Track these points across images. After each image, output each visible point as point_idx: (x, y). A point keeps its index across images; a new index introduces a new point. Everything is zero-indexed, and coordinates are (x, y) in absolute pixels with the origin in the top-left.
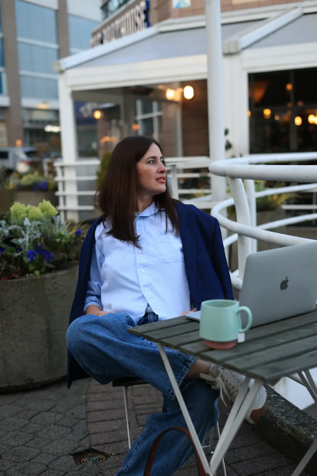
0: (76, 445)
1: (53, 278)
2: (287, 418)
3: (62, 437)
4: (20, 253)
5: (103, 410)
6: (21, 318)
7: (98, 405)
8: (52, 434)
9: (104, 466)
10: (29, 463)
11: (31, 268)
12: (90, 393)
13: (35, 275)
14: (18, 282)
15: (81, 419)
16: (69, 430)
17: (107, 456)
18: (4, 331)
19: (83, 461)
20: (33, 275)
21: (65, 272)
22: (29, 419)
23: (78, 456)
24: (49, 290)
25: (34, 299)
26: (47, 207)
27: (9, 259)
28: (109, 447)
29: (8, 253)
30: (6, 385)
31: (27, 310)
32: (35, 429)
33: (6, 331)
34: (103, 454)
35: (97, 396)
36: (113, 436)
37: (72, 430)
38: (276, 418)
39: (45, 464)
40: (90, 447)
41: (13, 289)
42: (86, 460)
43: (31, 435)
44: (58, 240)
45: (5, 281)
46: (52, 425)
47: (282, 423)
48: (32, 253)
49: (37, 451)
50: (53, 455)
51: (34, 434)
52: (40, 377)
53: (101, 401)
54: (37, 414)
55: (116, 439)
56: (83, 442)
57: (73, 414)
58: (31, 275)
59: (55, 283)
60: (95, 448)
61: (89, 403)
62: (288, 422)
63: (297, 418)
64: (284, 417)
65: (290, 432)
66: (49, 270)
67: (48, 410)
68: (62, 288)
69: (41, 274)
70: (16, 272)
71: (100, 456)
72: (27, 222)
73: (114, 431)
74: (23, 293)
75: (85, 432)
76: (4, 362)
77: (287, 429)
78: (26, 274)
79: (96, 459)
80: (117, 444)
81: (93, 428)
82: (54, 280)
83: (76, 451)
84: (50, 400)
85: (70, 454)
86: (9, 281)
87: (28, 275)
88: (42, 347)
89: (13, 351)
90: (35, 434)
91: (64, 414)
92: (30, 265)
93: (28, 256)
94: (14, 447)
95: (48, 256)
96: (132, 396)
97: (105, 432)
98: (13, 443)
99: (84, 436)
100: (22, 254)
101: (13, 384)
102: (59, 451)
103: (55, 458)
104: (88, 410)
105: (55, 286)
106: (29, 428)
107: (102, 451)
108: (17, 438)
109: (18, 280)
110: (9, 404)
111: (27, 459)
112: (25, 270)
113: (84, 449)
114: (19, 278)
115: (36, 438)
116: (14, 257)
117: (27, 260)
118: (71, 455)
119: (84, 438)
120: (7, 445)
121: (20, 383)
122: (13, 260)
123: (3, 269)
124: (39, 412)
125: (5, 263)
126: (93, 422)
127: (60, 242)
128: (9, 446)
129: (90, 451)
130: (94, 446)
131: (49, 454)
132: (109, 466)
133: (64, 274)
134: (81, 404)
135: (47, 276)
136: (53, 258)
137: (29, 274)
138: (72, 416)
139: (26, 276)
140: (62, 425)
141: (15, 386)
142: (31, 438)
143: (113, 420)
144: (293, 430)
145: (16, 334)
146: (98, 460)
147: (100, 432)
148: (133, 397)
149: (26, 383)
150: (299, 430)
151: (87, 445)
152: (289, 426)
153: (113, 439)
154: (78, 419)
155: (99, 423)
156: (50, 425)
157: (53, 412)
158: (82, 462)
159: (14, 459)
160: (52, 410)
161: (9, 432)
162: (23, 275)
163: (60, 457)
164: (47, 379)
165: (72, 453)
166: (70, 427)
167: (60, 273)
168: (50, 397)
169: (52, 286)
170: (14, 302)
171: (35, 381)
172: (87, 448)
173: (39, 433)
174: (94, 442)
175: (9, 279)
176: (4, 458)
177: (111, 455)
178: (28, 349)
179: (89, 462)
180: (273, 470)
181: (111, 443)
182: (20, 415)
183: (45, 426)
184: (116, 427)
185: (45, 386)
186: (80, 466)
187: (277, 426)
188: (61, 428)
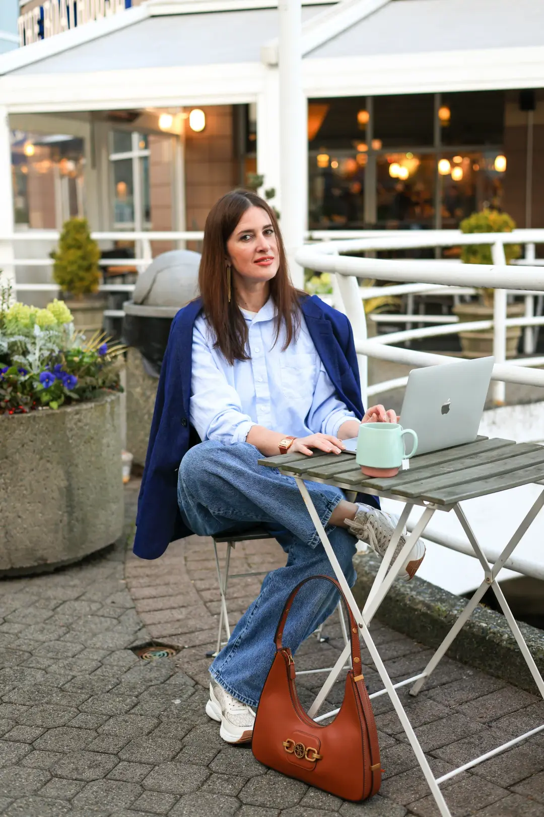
0: (132, 638)
1: (77, 413)
2: (419, 593)
3: (107, 629)
4: (27, 377)
5: (155, 597)
6: (33, 470)
7: (147, 592)
8: (93, 626)
9: (179, 660)
10: (74, 659)
11: (45, 398)
12: (128, 577)
13: (51, 408)
14: (29, 417)
15: (127, 609)
16: (115, 622)
17: (178, 650)
18: (7, 488)
19: (146, 657)
20: (48, 408)
21: (92, 405)
22: (53, 610)
23: (139, 650)
24: (71, 430)
25: (50, 443)
26: (61, 310)
27: (14, 384)
28: (178, 639)
29: (11, 376)
30: (8, 567)
31: (41, 458)
32: (66, 621)
33: (10, 488)
34: (171, 647)
35: (141, 581)
36: (180, 627)
37: (120, 622)
38: (403, 594)
39: (97, 660)
40: (151, 639)
41: (22, 428)
42: (150, 655)
43: (64, 628)
44: (76, 359)
45: (10, 416)
46: (89, 616)
47: (412, 599)
48: (48, 377)
49: (79, 647)
50: (103, 649)
51: (67, 627)
52: (57, 554)
53: (149, 586)
54: (61, 604)
55: (185, 630)
56: (139, 634)
57: (113, 602)
58: (44, 408)
59: (80, 421)
60: (160, 640)
61: (133, 590)
62: (421, 598)
63: (431, 593)
64: (414, 593)
65: (424, 609)
66: (68, 401)
67: (77, 599)
68: (87, 427)
69: (60, 406)
70: (26, 404)
71: (168, 650)
72: (37, 331)
73: (178, 620)
74: (36, 435)
75: (138, 624)
76: (7, 533)
77: (420, 606)
78: (38, 406)
79: (164, 655)
80: (188, 635)
81: (148, 618)
82: (77, 417)
83: (134, 644)
84: (74, 586)
85: (126, 648)
86: (16, 416)
87: (40, 408)
88: (60, 513)
89: (19, 517)
90: (69, 628)
91: (101, 603)
92: (44, 394)
93: (42, 381)
94: (44, 642)
95: (69, 381)
96: (192, 580)
97: (167, 622)
98: (41, 637)
99: (139, 627)
100: (31, 377)
101: (18, 565)
102: (111, 645)
103: (108, 653)
104: (134, 597)
105: (80, 424)
106: (56, 620)
107: (170, 643)
108: (45, 631)
109: (29, 415)
110: (16, 593)
111: (70, 654)
112: (36, 402)
113: (144, 642)
114: (30, 412)
115: (72, 632)
116: (19, 382)
117: (38, 386)
118: (129, 649)
119: (140, 630)
120: (33, 640)
121: (27, 564)
122: (19, 386)
123: (8, 398)
124: (64, 602)
125: (10, 390)
126: (147, 612)
127: (81, 361)
128: (37, 641)
129: (152, 645)
130: (157, 638)
131: (98, 648)
132: (186, 660)
133: (92, 408)
134: (122, 591)
135: (69, 409)
136: (75, 384)
137: (42, 406)
138: (113, 605)
139: (39, 410)
140: (103, 616)
141: (21, 569)
142: (65, 632)
143: (174, 608)
144: (429, 607)
145: (25, 492)
146: (166, 655)
147: (159, 623)
148: (193, 582)
149: (36, 564)
150: (437, 606)
151: (147, 637)
152: (423, 603)
153: (180, 631)
154: (123, 608)
155: (155, 613)
156: (85, 616)
157: (83, 600)
158: (144, 657)
159: (50, 655)
160: (83, 598)
161: (30, 625)
162: (33, 408)
163: (113, 652)
164: (65, 558)
165: (129, 647)
166: (115, 618)
167: (85, 406)
168: (72, 583)
169: (76, 424)
170: (23, 446)
171: (49, 562)
172: (147, 641)
173: (74, 626)
174: (155, 633)
175: (15, 413)
176: (36, 654)
177: (184, 648)
178: (40, 515)
179: (155, 657)
180: (404, 656)
181: (179, 634)
182: (37, 604)
183: (79, 618)
184: (180, 617)
185: (60, 569)
186: (146, 661)
187: (405, 605)
188: (103, 619)
